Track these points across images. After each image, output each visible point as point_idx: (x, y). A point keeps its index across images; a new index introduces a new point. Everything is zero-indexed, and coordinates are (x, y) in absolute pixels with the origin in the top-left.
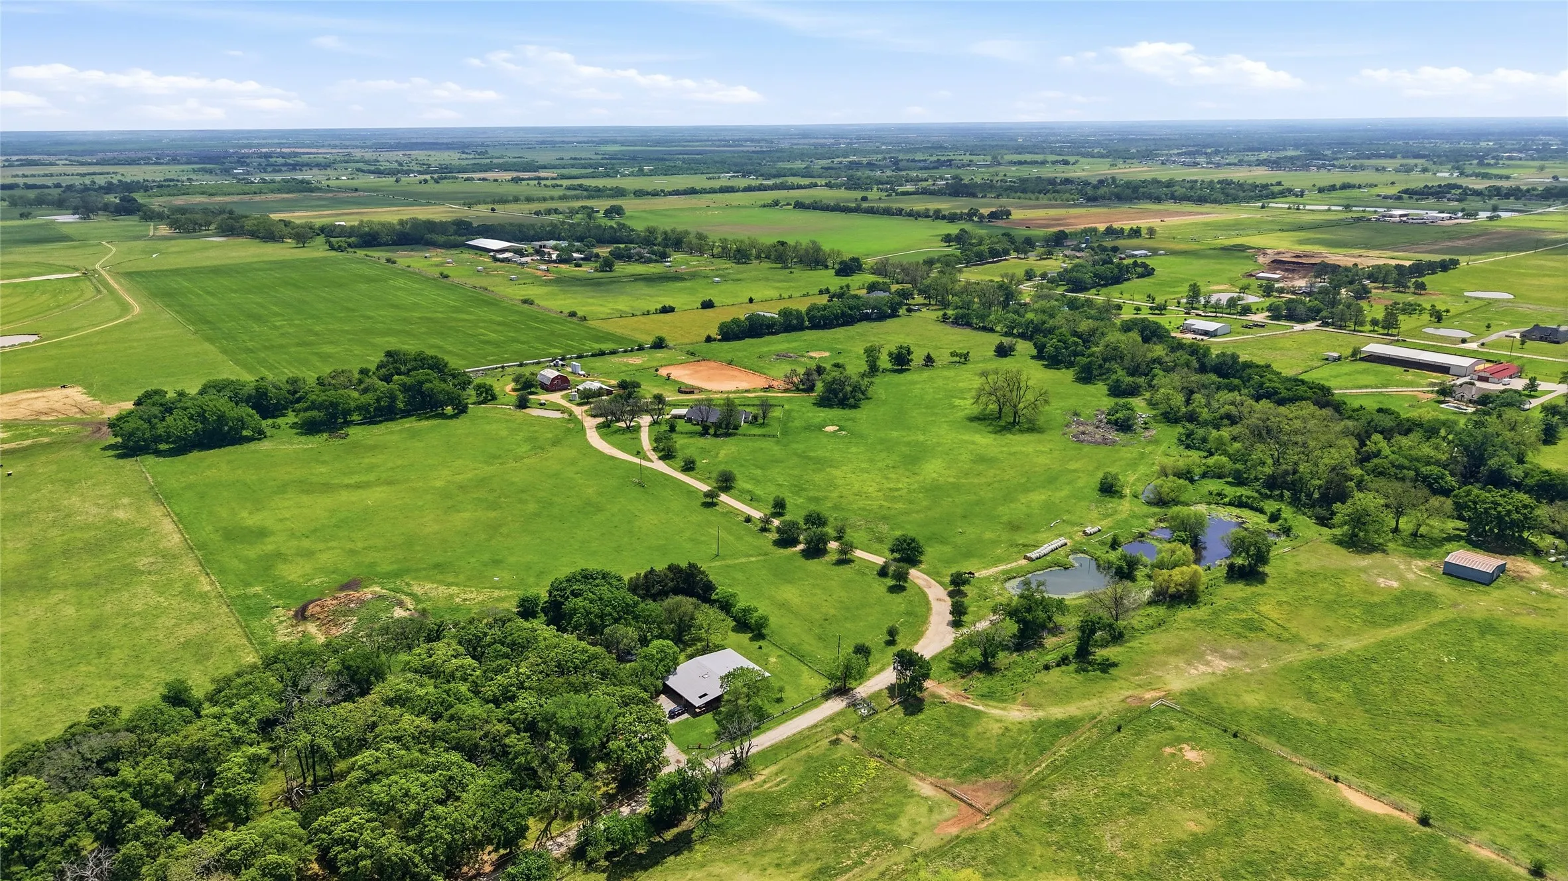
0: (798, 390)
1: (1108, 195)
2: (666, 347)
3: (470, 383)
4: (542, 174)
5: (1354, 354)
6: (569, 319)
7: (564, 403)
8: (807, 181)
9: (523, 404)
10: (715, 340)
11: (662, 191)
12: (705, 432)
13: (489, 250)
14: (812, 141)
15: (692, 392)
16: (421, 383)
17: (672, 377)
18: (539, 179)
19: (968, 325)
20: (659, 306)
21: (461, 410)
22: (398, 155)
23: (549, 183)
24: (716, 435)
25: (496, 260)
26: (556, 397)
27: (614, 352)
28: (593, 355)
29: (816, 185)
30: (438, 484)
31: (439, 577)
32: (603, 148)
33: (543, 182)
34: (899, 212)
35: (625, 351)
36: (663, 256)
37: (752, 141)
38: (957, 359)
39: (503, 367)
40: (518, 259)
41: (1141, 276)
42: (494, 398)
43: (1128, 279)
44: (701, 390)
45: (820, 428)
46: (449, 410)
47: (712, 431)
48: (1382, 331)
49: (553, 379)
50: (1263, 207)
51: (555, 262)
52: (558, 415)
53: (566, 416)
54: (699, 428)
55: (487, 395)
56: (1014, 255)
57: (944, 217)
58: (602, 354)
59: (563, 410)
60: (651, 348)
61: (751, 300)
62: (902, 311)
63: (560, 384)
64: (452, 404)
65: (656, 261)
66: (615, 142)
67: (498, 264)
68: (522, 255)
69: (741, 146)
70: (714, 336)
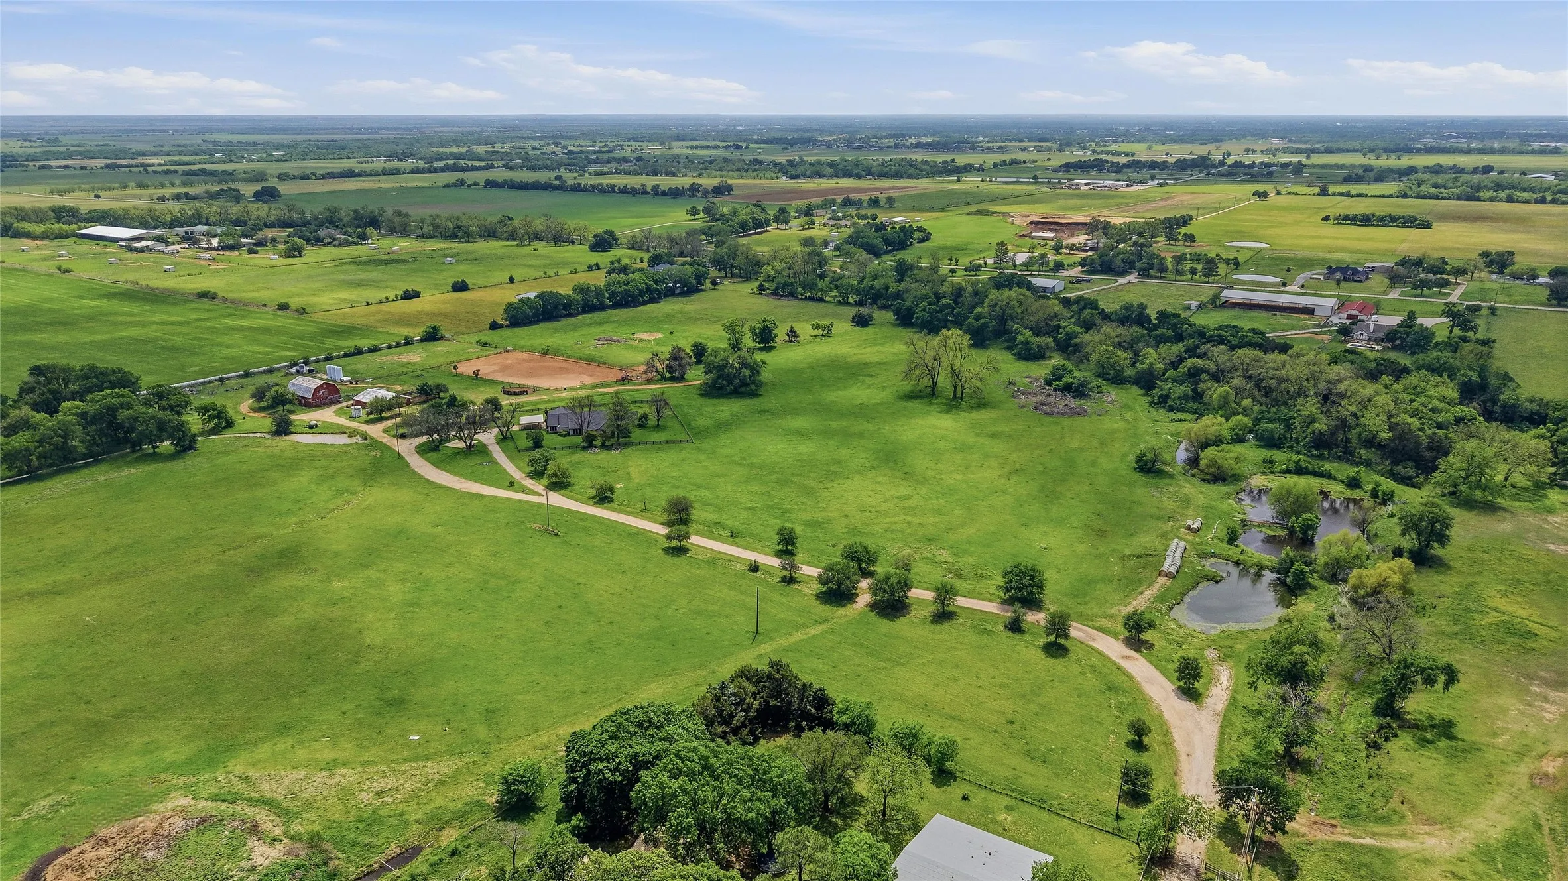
0: (664, 379)
1: (808, 173)
2: (442, 338)
3: (187, 403)
4: (143, 161)
5: (1212, 301)
6: (279, 313)
7: (342, 421)
8: (479, 163)
9: (283, 429)
10: (501, 326)
11: (312, 174)
12: (589, 444)
13: (116, 240)
14: (455, 129)
15: (524, 393)
16: (112, 410)
17: (482, 374)
18: (142, 165)
19: (792, 295)
20: (399, 292)
21: (185, 445)
23: (158, 169)
24: (604, 447)
25: (131, 250)
26: (326, 415)
27: (374, 350)
28: (346, 355)
29: (493, 167)
30: (206, 570)
31: (301, 753)
32: (207, 136)
33: (150, 169)
34: (612, 189)
35: (389, 347)
36: (363, 237)
37: (387, 129)
38: (820, 332)
39: (221, 380)
40: (162, 246)
41: (920, 242)
42: (230, 424)
43: (910, 245)
44: (535, 390)
46: (166, 446)
47: (598, 443)
48: (1205, 279)
49: (316, 390)
50: (958, 180)
51: (216, 249)
52: (343, 440)
53: (358, 439)
54: (579, 439)
55: (220, 420)
56: (774, 225)
57: (663, 194)
58: (359, 352)
59: (352, 434)
60: (422, 340)
61: (512, 280)
62: (707, 284)
63: (329, 395)
64: (171, 437)
65: (356, 244)
66: (220, 130)
67: (135, 254)
68: (167, 243)
69: (376, 133)
70: (500, 322)
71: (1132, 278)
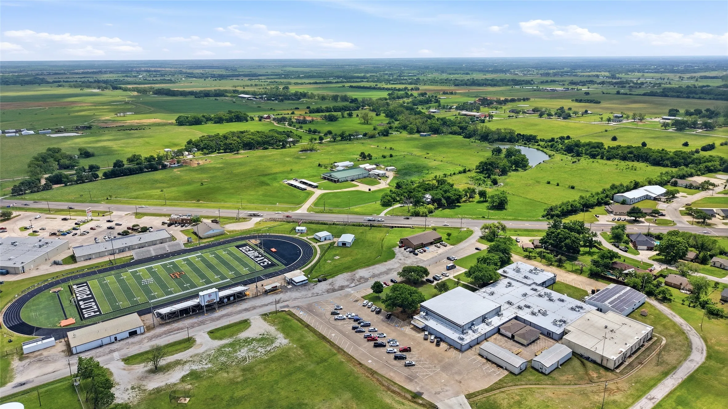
3: (248, 116)
4: (260, 78)
8: (359, 80)
13: (245, 98)
18: (259, 79)
22: (201, 71)
23: (263, 80)
29: (363, 81)
36: (300, 99)
42: (254, 119)
46: (244, 121)
55: (252, 119)
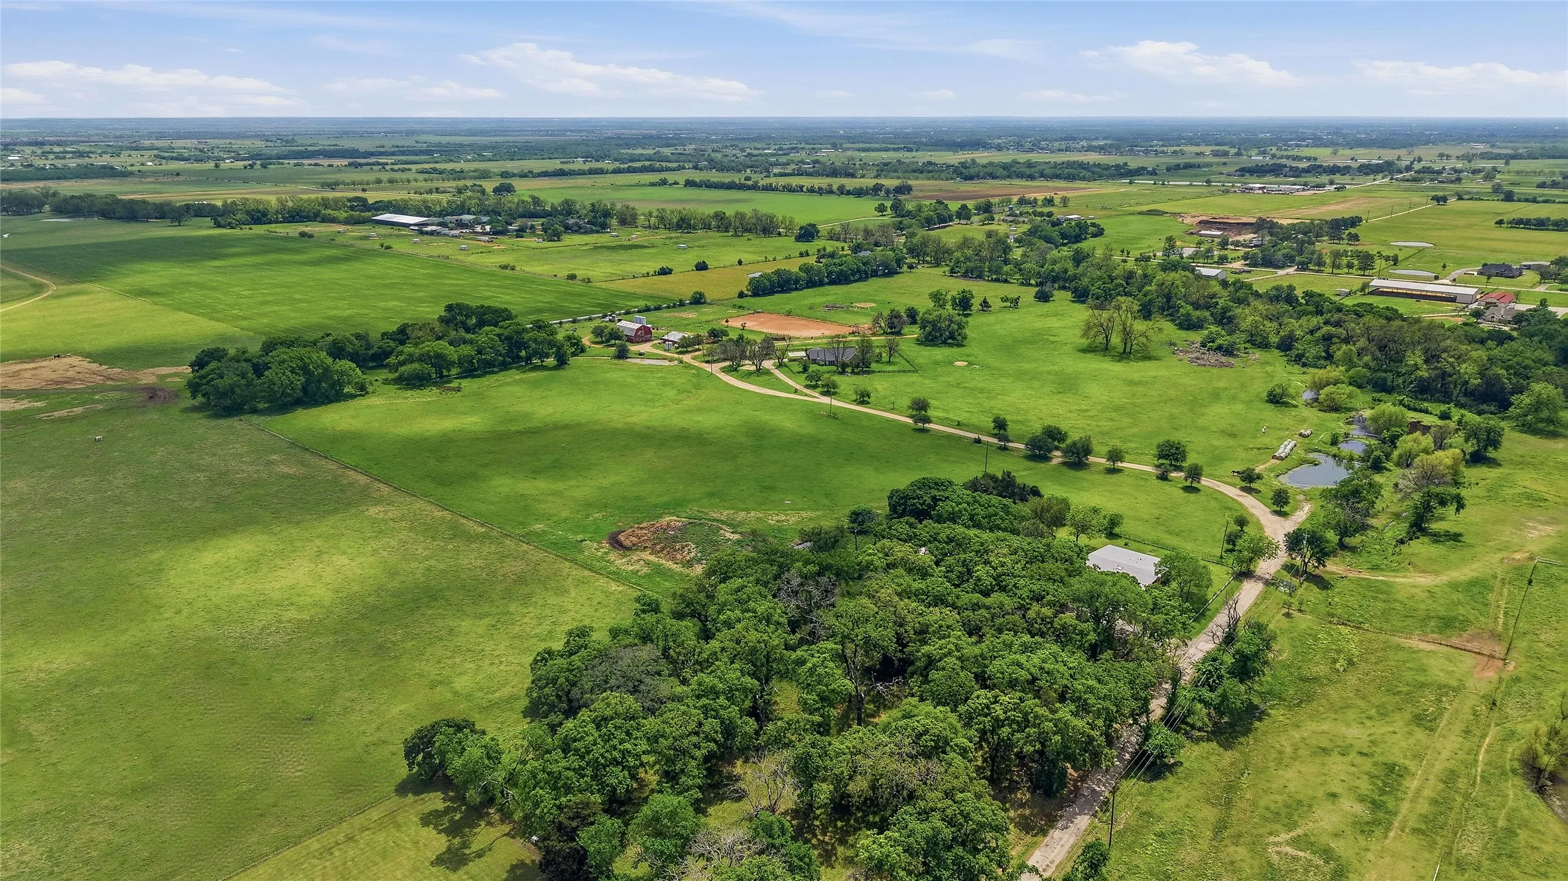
0: (887, 333)
1: (982, 174)
2: (705, 303)
5: (1363, 289)
6: (573, 281)
7: (660, 352)
8: (670, 165)
9: (623, 355)
10: (749, 296)
11: (531, 172)
12: (844, 371)
13: (406, 226)
17: (747, 327)
19: (980, 278)
20: (657, 268)
21: (563, 361)
24: (854, 373)
25: (423, 233)
27: (659, 308)
28: (640, 311)
29: (685, 168)
34: (800, 189)
35: (670, 307)
38: (1008, 304)
39: (561, 323)
40: (446, 231)
41: (1095, 236)
42: (585, 350)
43: (1085, 239)
44: (792, 338)
45: (951, 363)
46: (549, 361)
47: (849, 370)
48: (1360, 272)
50: (1131, 183)
51: (491, 234)
52: (666, 363)
53: (675, 363)
54: (833, 368)
56: (957, 221)
57: (849, 193)
58: (649, 310)
59: (670, 360)
60: (691, 303)
61: (740, 263)
62: (906, 268)
63: (645, 335)
64: (555, 354)
65: (598, 232)
67: (429, 237)
68: (448, 229)
70: (746, 293)
71: (1291, 270)
